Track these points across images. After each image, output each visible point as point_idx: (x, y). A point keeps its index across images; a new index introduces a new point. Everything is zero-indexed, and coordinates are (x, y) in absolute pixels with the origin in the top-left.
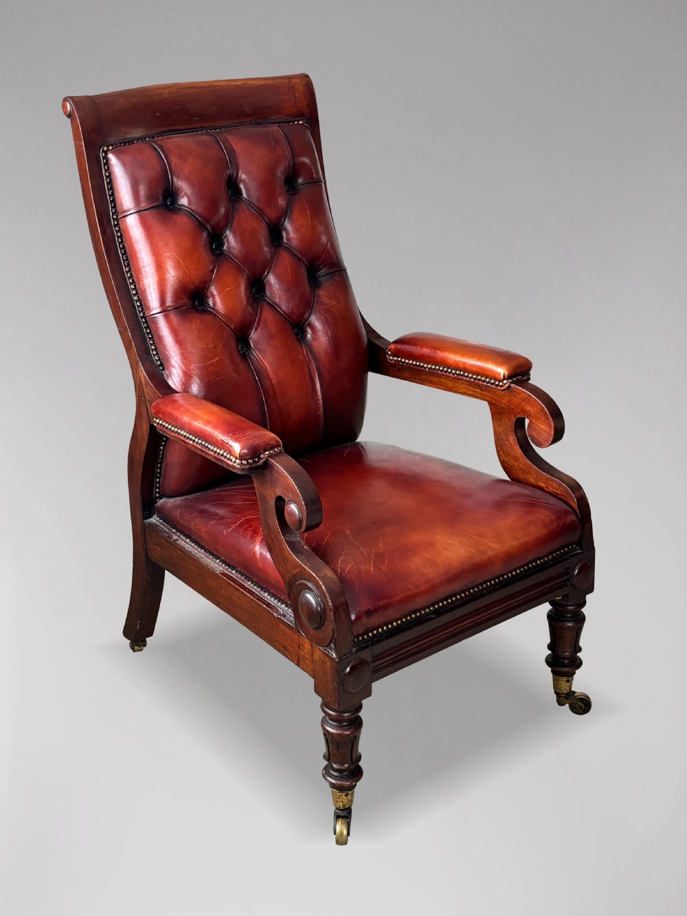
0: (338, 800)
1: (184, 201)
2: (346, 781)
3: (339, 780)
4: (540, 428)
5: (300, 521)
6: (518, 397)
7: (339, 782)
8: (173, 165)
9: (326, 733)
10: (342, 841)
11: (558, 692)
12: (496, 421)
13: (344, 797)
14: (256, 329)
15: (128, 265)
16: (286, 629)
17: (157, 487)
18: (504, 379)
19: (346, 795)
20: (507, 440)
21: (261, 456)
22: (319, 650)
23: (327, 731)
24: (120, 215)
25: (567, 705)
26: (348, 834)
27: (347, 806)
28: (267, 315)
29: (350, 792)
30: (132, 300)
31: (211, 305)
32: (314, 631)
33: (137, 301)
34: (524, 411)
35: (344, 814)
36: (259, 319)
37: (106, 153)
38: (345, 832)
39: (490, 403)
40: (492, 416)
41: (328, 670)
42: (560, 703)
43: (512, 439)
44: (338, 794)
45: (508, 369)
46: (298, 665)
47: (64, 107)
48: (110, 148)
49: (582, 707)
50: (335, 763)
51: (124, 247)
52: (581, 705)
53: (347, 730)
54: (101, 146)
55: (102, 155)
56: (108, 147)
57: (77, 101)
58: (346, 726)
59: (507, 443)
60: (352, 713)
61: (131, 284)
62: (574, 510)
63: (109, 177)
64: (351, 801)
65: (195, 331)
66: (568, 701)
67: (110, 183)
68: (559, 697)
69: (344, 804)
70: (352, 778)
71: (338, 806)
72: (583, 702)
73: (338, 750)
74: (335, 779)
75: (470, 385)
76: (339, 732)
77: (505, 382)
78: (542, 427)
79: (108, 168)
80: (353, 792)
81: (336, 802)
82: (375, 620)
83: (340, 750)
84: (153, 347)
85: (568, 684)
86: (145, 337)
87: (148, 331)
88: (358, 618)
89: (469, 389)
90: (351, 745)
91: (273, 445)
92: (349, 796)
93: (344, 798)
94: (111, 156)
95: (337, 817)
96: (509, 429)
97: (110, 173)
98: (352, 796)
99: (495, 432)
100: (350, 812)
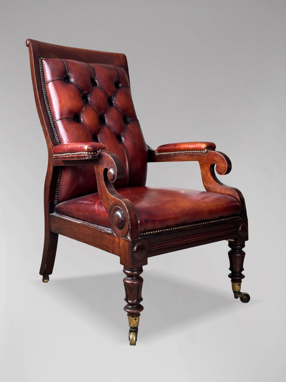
0: (131, 322)
1: (72, 80)
2: (135, 310)
3: (131, 310)
4: (221, 166)
5: (114, 176)
6: (211, 155)
7: (132, 311)
8: (69, 66)
9: (126, 284)
10: (133, 343)
11: (234, 291)
12: (202, 169)
13: (134, 320)
14: (101, 134)
15: (48, 103)
16: (108, 236)
17: (56, 200)
18: (205, 148)
19: (135, 319)
20: (207, 176)
21: (98, 152)
22: (123, 239)
23: (126, 283)
24: (46, 84)
25: (239, 298)
26: (136, 340)
27: (136, 326)
28: (105, 129)
29: (137, 318)
30: (49, 117)
31: (82, 121)
32: (120, 231)
33: (51, 117)
34: (214, 160)
35: (134, 330)
36: (102, 130)
37: (42, 60)
38: (134, 339)
39: (199, 161)
40: (200, 167)
41: (127, 248)
42: (236, 297)
43: (209, 174)
44: (131, 318)
45: (206, 145)
46: (113, 253)
47: (26, 42)
48: (44, 58)
49: (246, 299)
50: (130, 300)
51: (47, 97)
52: (245, 298)
53: (135, 281)
54: (40, 57)
55: (40, 60)
56: (43, 58)
57: (32, 41)
58: (135, 279)
59: (207, 177)
60: (138, 272)
61: (49, 111)
62: (238, 200)
63: (43, 69)
64: (138, 323)
65: (74, 128)
66: (239, 296)
67: (43, 71)
68: (235, 293)
69: (134, 324)
70: (138, 309)
71: (131, 326)
72: (246, 296)
73: (131, 292)
74: (129, 310)
75: (190, 156)
76: (132, 282)
77: (205, 150)
78: (222, 165)
79: (42, 66)
80: (139, 318)
81: (130, 323)
82: (149, 226)
83: (132, 293)
84: (56, 135)
85: (239, 287)
86: (53, 131)
87: (55, 129)
88: (141, 223)
89: (190, 158)
90: (137, 289)
91: (103, 147)
92: (137, 320)
93: (134, 322)
94: (43, 61)
95: (131, 331)
96: (208, 171)
97: (43, 68)
98: (139, 321)
99: (202, 173)
100: (137, 330)
